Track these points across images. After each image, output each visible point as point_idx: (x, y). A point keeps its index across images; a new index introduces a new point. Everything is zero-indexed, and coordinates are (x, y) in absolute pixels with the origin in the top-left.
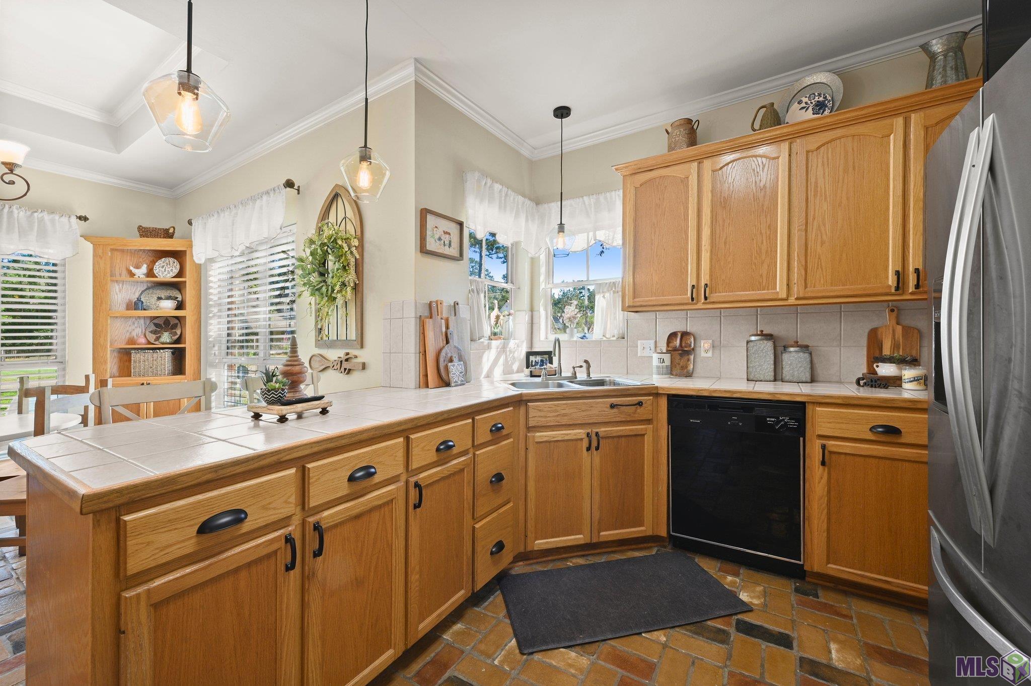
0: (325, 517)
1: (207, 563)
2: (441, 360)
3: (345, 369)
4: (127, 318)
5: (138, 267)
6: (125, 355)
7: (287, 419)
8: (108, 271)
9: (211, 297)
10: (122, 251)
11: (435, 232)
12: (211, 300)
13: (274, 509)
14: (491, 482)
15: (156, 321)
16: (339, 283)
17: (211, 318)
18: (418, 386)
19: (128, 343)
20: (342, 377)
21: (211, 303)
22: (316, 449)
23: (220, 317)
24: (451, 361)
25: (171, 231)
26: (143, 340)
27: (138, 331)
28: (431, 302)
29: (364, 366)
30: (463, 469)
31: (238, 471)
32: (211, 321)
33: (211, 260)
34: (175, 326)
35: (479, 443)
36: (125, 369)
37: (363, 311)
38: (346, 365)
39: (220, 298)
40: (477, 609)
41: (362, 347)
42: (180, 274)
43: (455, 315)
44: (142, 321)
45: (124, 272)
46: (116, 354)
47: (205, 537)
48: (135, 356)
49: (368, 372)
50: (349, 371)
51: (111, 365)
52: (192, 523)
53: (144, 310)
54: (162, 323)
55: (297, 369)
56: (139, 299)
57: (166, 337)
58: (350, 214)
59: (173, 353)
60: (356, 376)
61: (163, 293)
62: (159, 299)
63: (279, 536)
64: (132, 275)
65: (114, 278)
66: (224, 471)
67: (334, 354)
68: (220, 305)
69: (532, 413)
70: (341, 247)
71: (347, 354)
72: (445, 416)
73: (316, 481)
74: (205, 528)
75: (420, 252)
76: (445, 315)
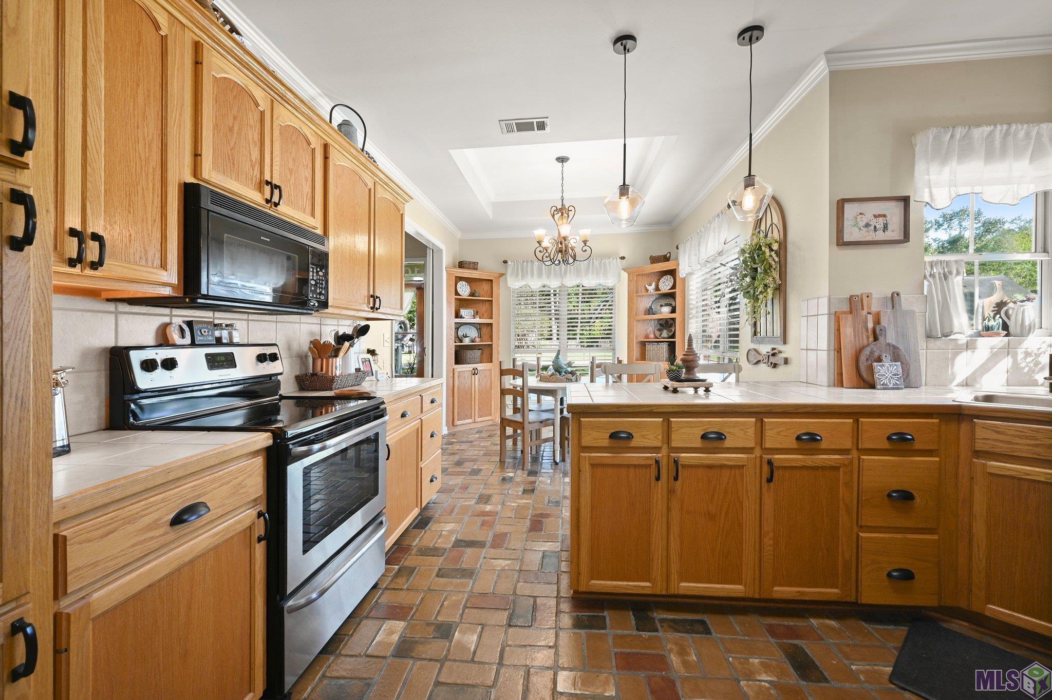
0: (682, 457)
1: (615, 455)
2: (863, 358)
3: (771, 363)
4: (645, 320)
5: (650, 285)
6: (643, 344)
7: (678, 391)
8: (635, 290)
9: (691, 302)
10: (642, 275)
11: (859, 219)
12: (691, 304)
13: (649, 439)
14: (889, 496)
15: (661, 322)
16: (761, 286)
17: (691, 318)
18: (832, 384)
19: (645, 338)
20: (770, 370)
21: (691, 306)
22: (676, 410)
23: (697, 317)
24: (879, 360)
25: (668, 255)
26: (652, 336)
27: (650, 329)
28: (851, 297)
29: (786, 361)
30: (840, 467)
31: (628, 411)
32: (691, 321)
33: (691, 274)
34: (671, 326)
35: (863, 447)
36: (643, 357)
37: (786, 309)
38: (772, 360)
39: (697, 302)
40: (864, 624)
41: (785, 342)
42: (674, 287)
43: (893, 307)
44: (653, 322)
45: (643, 289)
46: (639, 345)
47: (613, 441)
48: (648, 347)
49: (789, 368)
50: (775, 366)
51: (636, 352)
52: (607, 431)
53: (654, 314)
54: (663, 323)
55: (691, 357)
56: (651, 307)
57: (665, 334)
58: (775, 221)
59: (669, 345)
60: (782, 369)
61: (663, 302)
62: (661, 306)
63: (652, 457)
64: (647, 290)
65: (638, 294)
66: (621, 409)
67: (765, 349)
68: (697, 307)
69: (980, 433)
70: (764, 253)
71: (774, 349)
72: (810, 410)
73: (676, 431)
74: (614, 436)
75: (838, 245)
76: (874, 309)
